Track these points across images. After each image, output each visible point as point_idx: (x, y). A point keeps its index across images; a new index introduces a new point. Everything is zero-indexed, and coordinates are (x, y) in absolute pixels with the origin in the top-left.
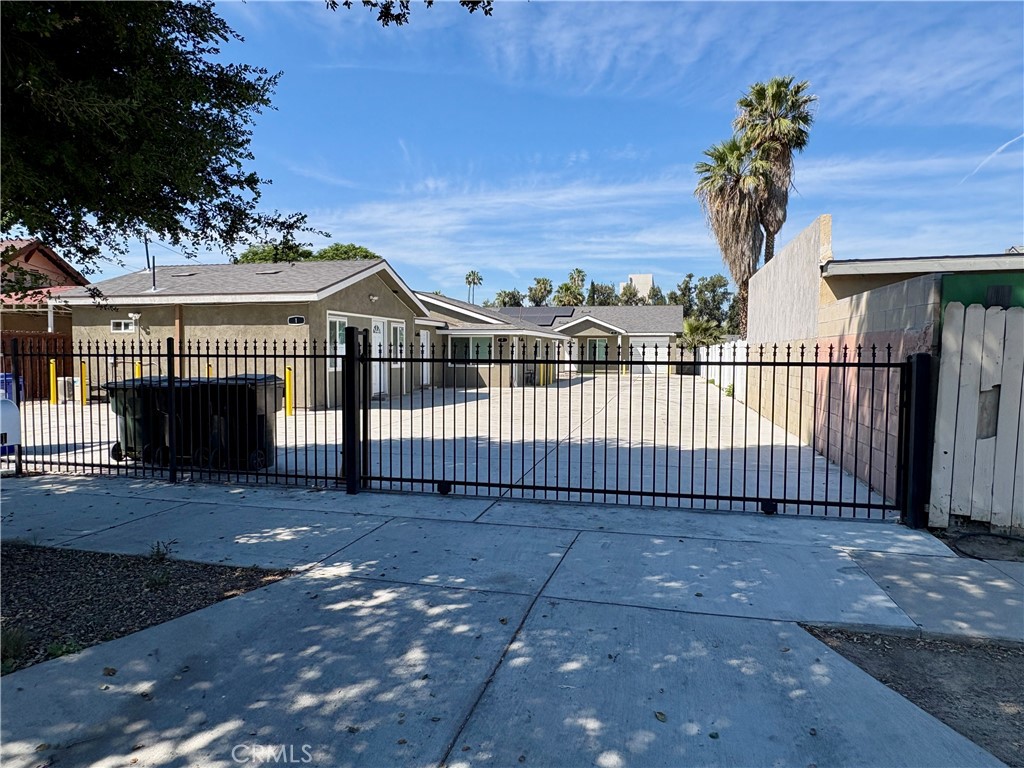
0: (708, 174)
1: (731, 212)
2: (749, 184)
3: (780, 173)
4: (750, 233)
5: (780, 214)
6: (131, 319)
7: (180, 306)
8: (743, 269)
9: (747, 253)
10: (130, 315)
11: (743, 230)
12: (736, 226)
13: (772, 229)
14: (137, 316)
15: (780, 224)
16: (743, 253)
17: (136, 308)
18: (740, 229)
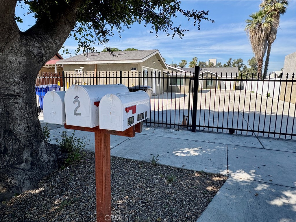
0: (250, 23)
1: (258, 36)
2: (264, 26)
3: (276, 22)
4: (264, 43)
5: (274, 36)
6: (81, 69)
7: (96, 65)
8: (260, 55)
9: (262, 50)
10: (81, 67)
11: (261, 42)
12: (259, 41)
13: (271, 42)
14: (83, 68)
15: (274, 40)
16: (261, 50)
17: (83, 65)
18: (260, 42)
